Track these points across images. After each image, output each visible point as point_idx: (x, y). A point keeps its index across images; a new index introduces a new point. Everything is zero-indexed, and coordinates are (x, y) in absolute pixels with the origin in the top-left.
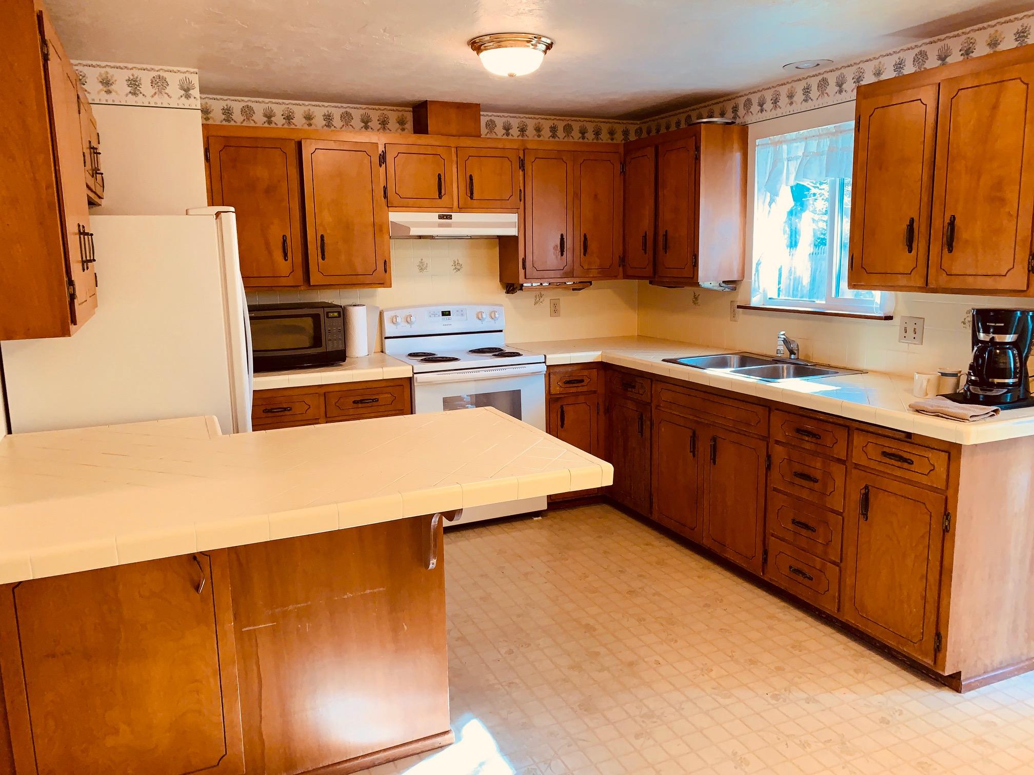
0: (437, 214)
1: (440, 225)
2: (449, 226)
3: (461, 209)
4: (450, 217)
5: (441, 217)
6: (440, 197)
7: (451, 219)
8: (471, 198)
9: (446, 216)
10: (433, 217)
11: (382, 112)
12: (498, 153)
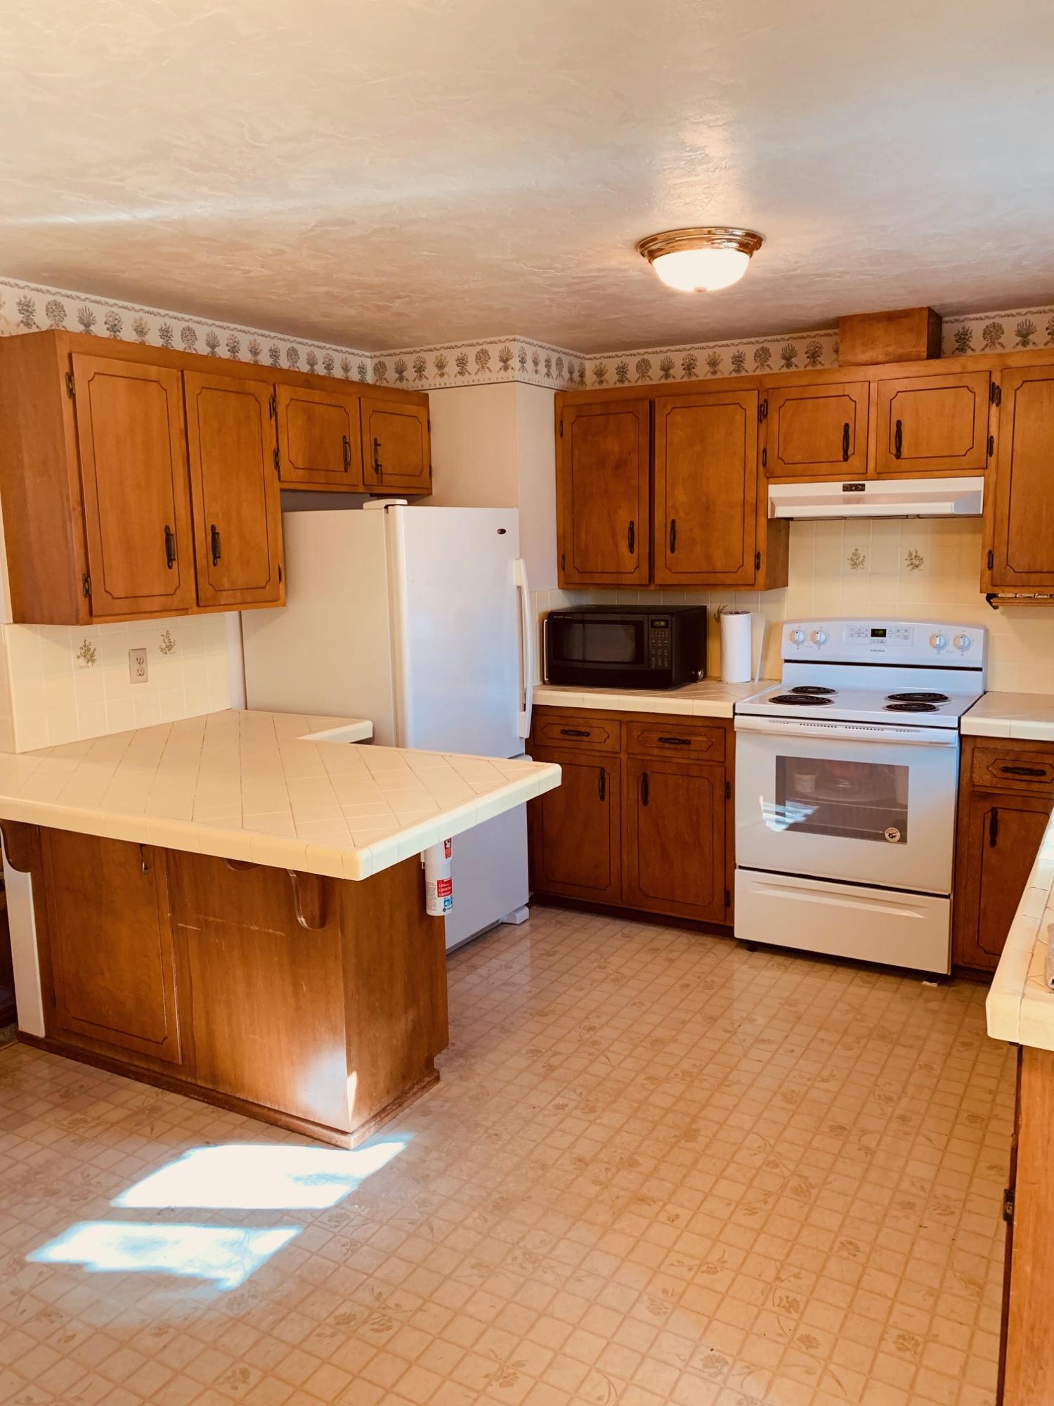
0: (840, 485)
1: (848, 501)
2: (859, 501)
3: (880, 475)
4: (862, 488)
5: (846, 488)
6: (846, 458)
7: (864, 490)
8: (898, 456)
9: (856, 486)
10: (835, 488)
11: (811, 340)
12: (950, 381)
